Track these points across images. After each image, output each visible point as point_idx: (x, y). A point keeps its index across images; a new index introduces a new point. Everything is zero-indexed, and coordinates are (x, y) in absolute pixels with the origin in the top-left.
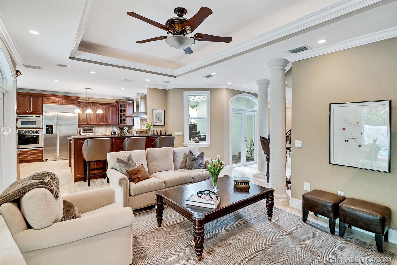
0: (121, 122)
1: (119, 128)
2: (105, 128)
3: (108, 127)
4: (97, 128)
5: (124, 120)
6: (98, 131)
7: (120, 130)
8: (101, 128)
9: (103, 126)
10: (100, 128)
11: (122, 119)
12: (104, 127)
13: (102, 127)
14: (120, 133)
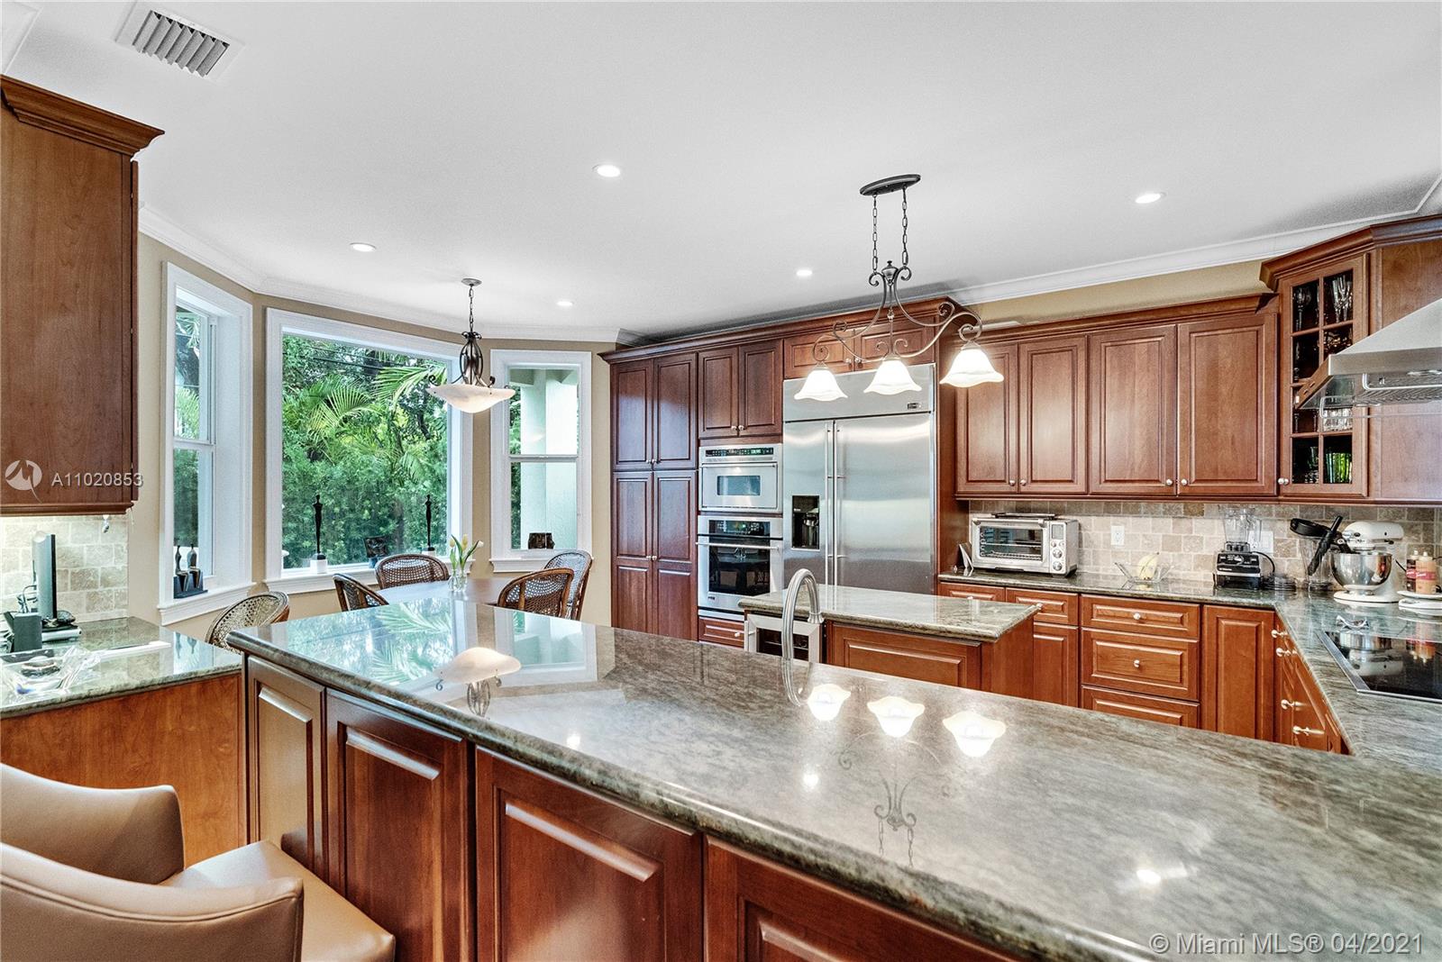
0: (1302, 469)
1: (1295, 524)
2: (1160, 521)
3: (1189, 513)
4: (1093, 518)
5: (1341, 444)
6: (1107, 544)
7: (1311, 546)
8: (1131, 520)
9: (1143, 504)
10: (1120, 519)
11: (1314, 441)
12: (1154, 514)
13: (1135, 512)
14: (1310, 571)
